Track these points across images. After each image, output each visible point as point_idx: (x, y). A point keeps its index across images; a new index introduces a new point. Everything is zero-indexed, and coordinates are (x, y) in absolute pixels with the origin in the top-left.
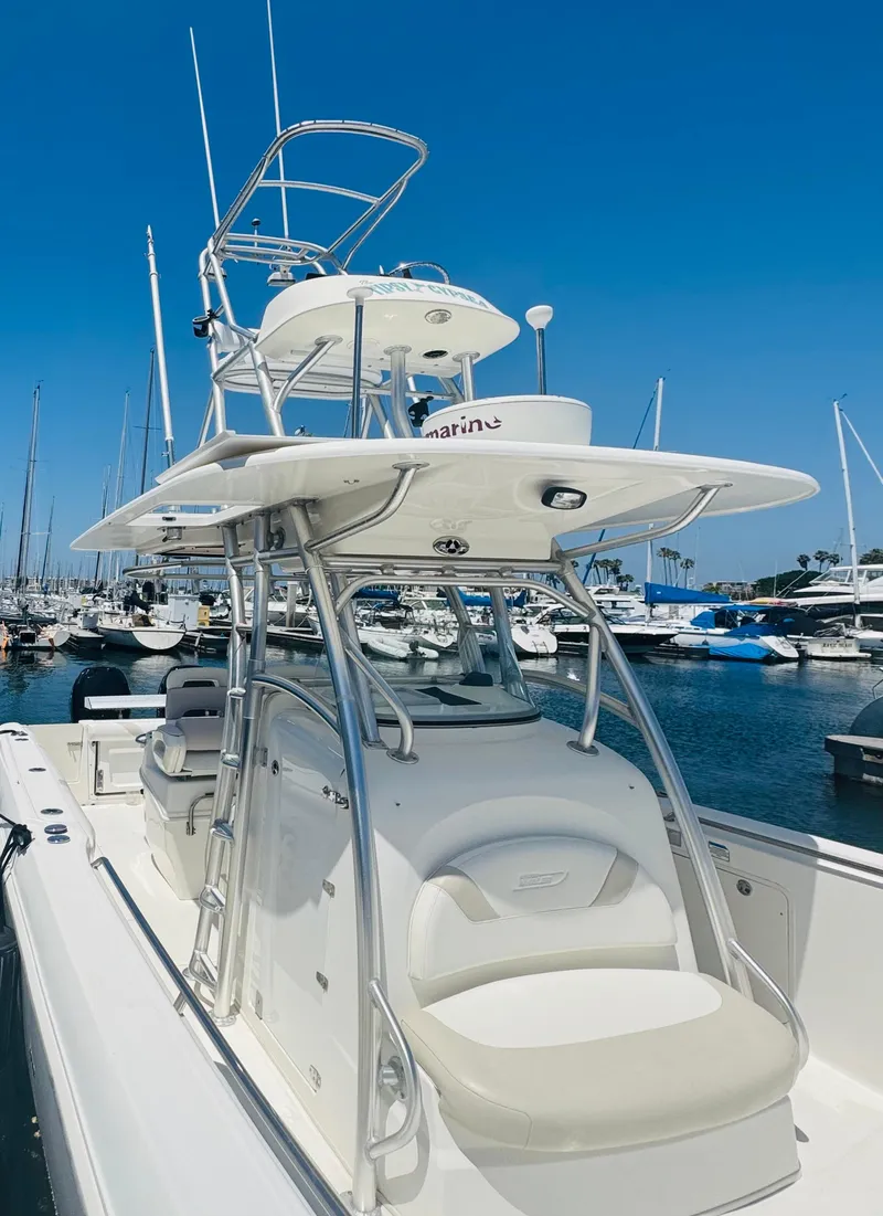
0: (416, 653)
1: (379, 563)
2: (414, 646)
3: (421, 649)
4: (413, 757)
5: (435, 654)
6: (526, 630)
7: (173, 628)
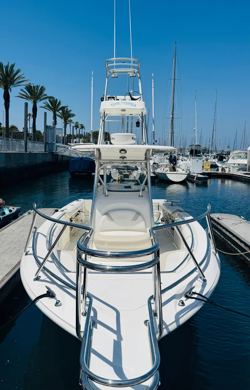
4: (108, 196)
7: (184, 172)
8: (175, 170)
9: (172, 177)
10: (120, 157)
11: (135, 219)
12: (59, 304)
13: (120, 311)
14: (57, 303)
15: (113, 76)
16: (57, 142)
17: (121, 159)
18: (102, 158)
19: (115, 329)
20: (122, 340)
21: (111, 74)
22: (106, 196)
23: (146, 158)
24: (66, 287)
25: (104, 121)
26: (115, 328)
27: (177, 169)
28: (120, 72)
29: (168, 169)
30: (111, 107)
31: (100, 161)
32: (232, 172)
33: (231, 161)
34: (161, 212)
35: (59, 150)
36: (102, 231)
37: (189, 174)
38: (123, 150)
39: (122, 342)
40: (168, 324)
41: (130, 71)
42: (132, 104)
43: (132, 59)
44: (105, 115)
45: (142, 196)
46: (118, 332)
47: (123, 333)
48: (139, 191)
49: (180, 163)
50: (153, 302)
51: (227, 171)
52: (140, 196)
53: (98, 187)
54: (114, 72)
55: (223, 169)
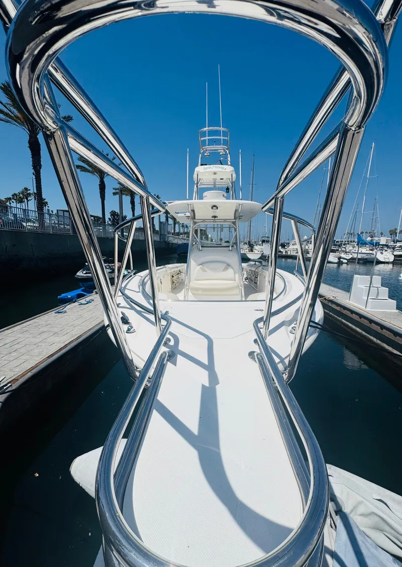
0: (340, 261)
1: (202, 220)
2: (340, 258)
3: (342, 260)
4: (202, 251)
5: (346, 261)
6: (382, 253)
7: (259, 253)
8: (252, 251)
9: (250, 256)
10: (212, 217)
11: (225, 269)
12: (132, 330)
13: (213, 340)
14: (129, 330)
15: (206, 154)
16: (168, 234)
17: (213, 218)
18: (196, 218)
19: (206, 363)
20: (218, 383)
21: (204, 152)
22: (200, 250)
23: (235, 217)
24: (144, 312)
25: (197, 186)
26: (205, 361)
27: (254, 251)
28: (211, 150)
29: (247, 251)
30: (204, 171)
31: (195, 221)
32: (292, 254)
33: (291, 247)
34: (245, 273)
35: (170, 239)
36: (196, 280)
37: (263, 254)
38: (214, 206)
39: (217, 387)
40: (284, 357)
41: (221, 149)
42: (223, 168)
43: (222, 129)
44: (199, 180)
45: (232, 250)
46: (210, 367)
47: (218, 369)
48: (229, 247)
49: (255, 247)
50: (262, 327)
51: (289, 253)
52: (229, 250)
53: (193, 245)
54: (206, 150)
55: (286, 252)
